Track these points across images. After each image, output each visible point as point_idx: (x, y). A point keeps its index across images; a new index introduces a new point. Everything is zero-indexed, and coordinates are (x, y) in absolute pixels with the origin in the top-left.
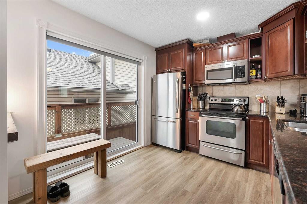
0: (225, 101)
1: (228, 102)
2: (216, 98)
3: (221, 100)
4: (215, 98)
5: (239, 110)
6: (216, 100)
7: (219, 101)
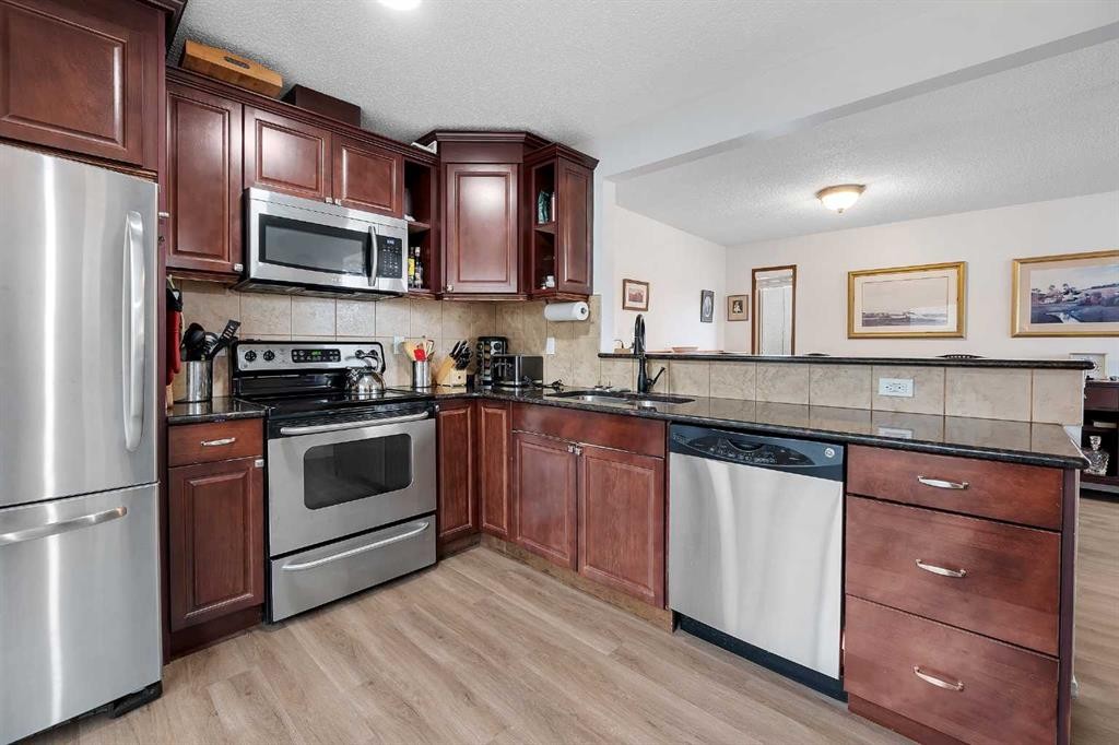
0: (309, 358)
1: (322, 361)
2: (272, 348)
3: (293, 356)
4: (265, 348)
5: (374, 387)
6: (269, 356)
7: (284, 361)
